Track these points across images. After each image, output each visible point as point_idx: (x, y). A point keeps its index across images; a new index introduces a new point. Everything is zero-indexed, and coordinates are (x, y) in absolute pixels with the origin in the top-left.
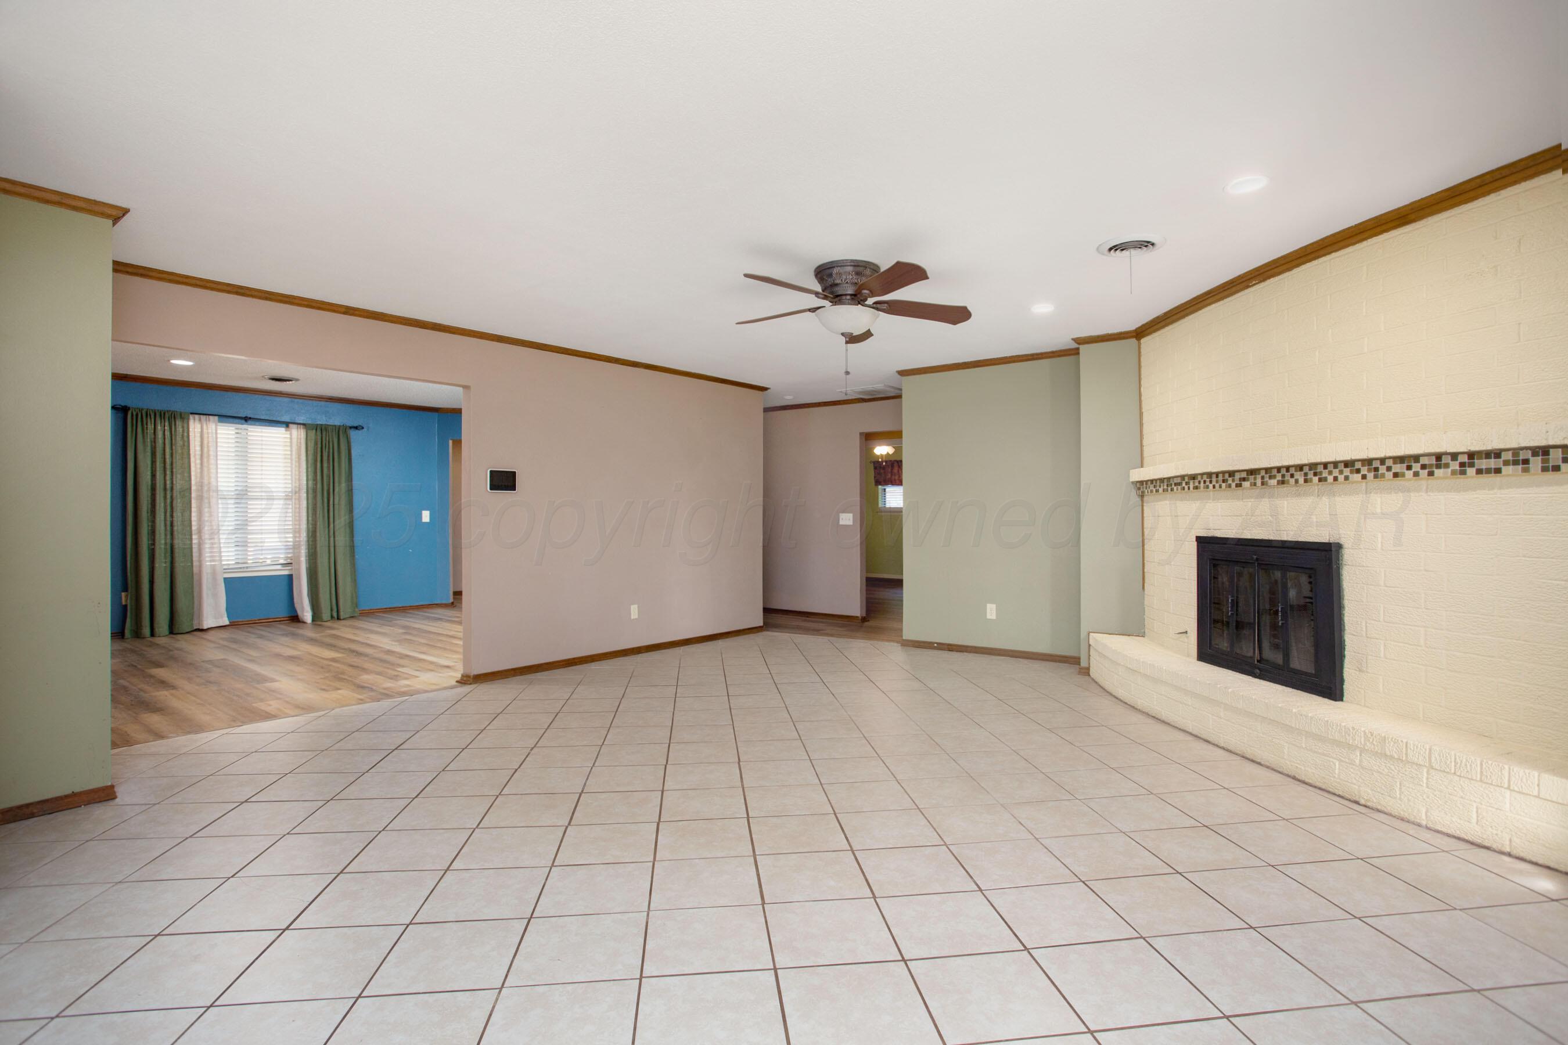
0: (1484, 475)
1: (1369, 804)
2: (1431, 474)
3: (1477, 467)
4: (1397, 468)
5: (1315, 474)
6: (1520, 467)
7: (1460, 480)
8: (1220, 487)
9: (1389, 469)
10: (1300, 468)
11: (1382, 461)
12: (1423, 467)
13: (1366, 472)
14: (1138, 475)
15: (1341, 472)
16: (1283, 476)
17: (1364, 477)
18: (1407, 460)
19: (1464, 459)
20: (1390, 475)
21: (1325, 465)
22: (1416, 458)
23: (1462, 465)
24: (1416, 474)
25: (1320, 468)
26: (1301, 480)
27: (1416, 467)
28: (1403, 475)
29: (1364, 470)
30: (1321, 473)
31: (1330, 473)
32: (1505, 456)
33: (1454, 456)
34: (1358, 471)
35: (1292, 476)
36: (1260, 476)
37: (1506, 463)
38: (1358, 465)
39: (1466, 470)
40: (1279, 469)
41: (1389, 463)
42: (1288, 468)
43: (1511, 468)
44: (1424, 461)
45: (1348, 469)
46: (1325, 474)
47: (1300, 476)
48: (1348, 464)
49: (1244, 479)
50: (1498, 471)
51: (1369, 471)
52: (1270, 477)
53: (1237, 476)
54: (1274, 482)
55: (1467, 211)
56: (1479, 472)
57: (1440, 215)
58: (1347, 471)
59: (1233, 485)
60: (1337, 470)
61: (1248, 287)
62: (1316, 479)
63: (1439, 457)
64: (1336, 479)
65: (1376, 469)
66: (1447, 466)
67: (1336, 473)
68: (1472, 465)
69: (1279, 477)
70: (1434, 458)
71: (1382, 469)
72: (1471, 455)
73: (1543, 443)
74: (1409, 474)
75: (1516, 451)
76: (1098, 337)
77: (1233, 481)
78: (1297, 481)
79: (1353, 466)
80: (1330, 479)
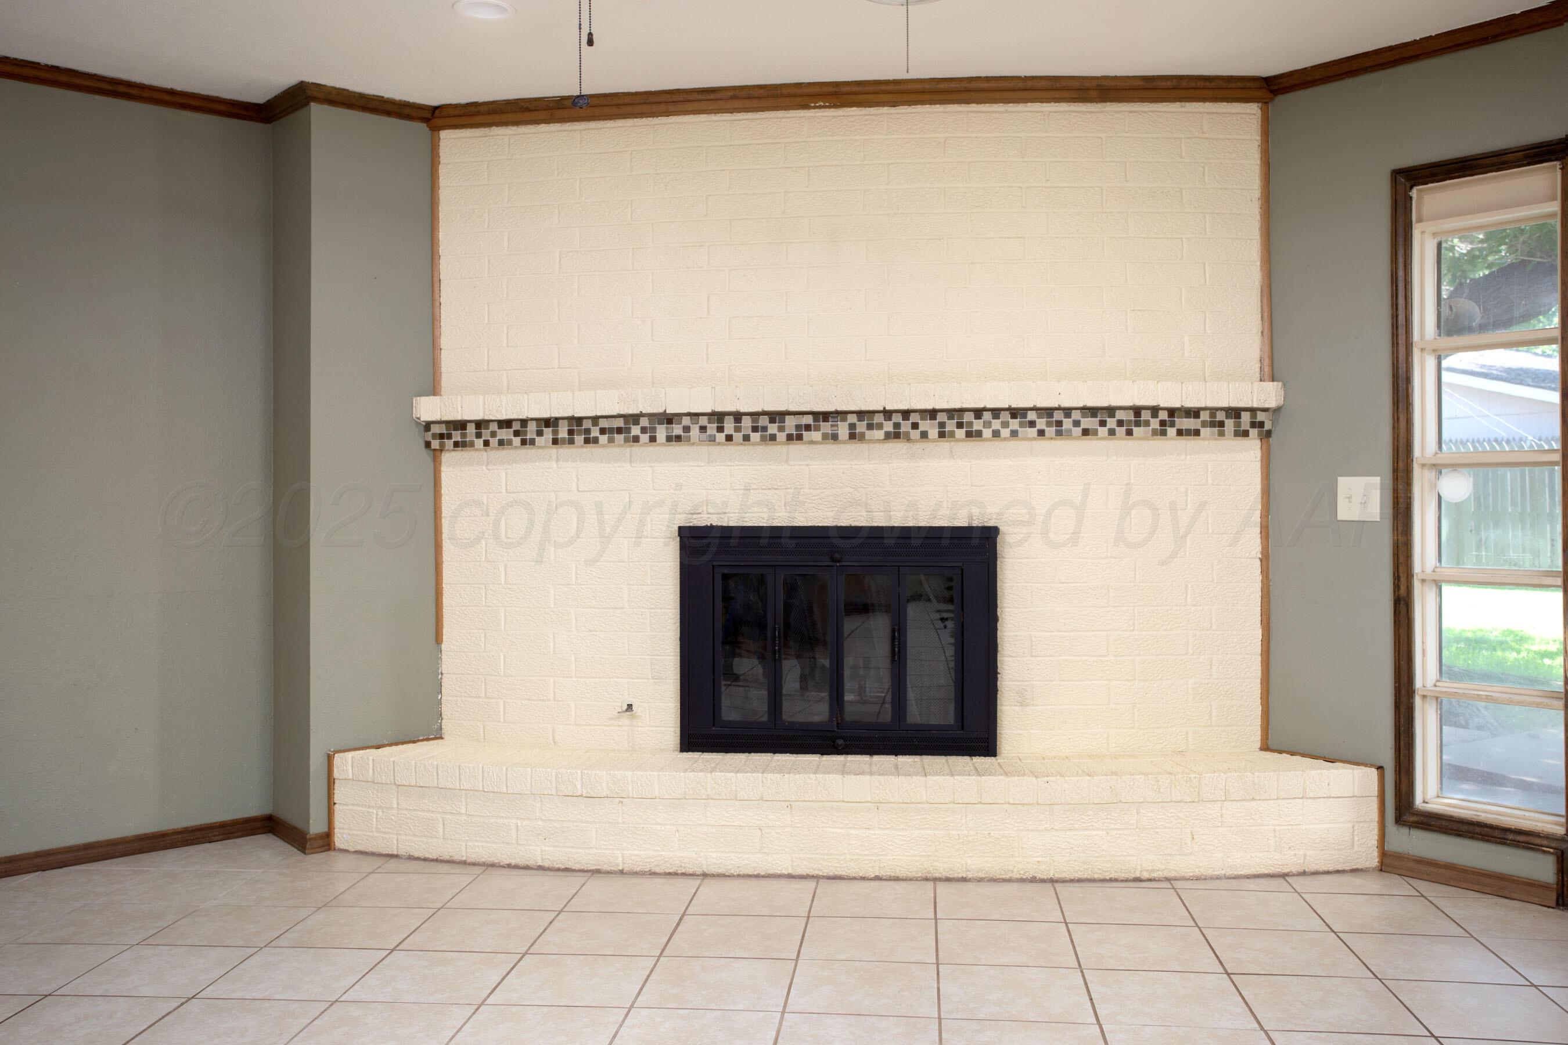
0: (1184, 437)
1: (1155, 875)
2: (1129, 433)
3: (1178, 426)
4: (1088, 423)
5: (960, 425)
6: (1216, 429)
7: (1159, 443)
8: (747, 438)
9: (1076, 424)
10: (933, 413)
11: (1067, 411)
12: (1120, 423)
13: (1044, 427)
14: (428, 409)
15: (1005, 425)
16: (897, 425)
17: (1041, 433)
18: (1101, 413)
19: (1163, 415)
20: (1077, 431)
21: (978, 413)
22: (1111, 411)
23: (1163, 423)
24: (1112, 432)
25: (968, 417)
26: (934, 433)
27: (1111, 423)
28: (1095, 433)
29: (1041, 423)
30: (970, 424)
31: (987, 425)
32: (1205, 416)
33: (1155, 410)
34: (1032, 424)
35: (915, 426)
36: (846, 424)
37: (1204, 424)
38: (1032, 416)
39: (1166, 430)
40: (888, 414)
41: (1076, 415)
42: (906, 414)
43: (1209, 429)
44: (1120, 415)
45: (1016, 421)
46: (977, 425)
47: (931, 428)
48: (1015, 413)
49: (808, 428)
50: (1197, 433)
51: (1049, 424)
52: (870, 427)
53: (790, 422)
54: (879, 434)
55: (1152, 112)
56: (1180, 433)
57: (1120, 105)
58: (1014, 424)
59: (782, 437)
60: (998, 421)
61: (806, 107)
62: (960, 433)
63: (1137, 411)
64: (996, 434)
65: (1059, 423)
66: (1147, 423)
67: (996, 424)
68: (1172, 425)
69: (888, 426)
70: (1131, 413)
71: (1067, 424)
72: (1172, 412)
73: (1234, 404)
74: (1103, 431)
75: (1213, 411)
76: (362, 96)
77: (781, 429)
78: (924, 435)
79: (1024, 416)
80: (987, 433)
